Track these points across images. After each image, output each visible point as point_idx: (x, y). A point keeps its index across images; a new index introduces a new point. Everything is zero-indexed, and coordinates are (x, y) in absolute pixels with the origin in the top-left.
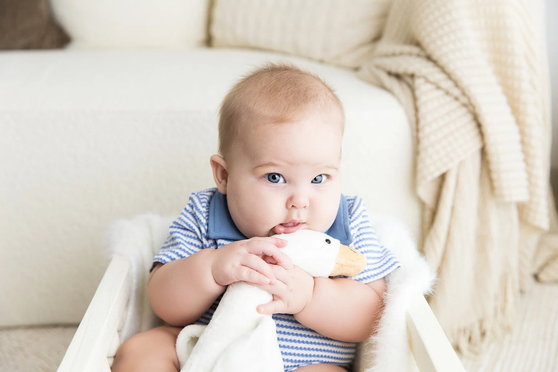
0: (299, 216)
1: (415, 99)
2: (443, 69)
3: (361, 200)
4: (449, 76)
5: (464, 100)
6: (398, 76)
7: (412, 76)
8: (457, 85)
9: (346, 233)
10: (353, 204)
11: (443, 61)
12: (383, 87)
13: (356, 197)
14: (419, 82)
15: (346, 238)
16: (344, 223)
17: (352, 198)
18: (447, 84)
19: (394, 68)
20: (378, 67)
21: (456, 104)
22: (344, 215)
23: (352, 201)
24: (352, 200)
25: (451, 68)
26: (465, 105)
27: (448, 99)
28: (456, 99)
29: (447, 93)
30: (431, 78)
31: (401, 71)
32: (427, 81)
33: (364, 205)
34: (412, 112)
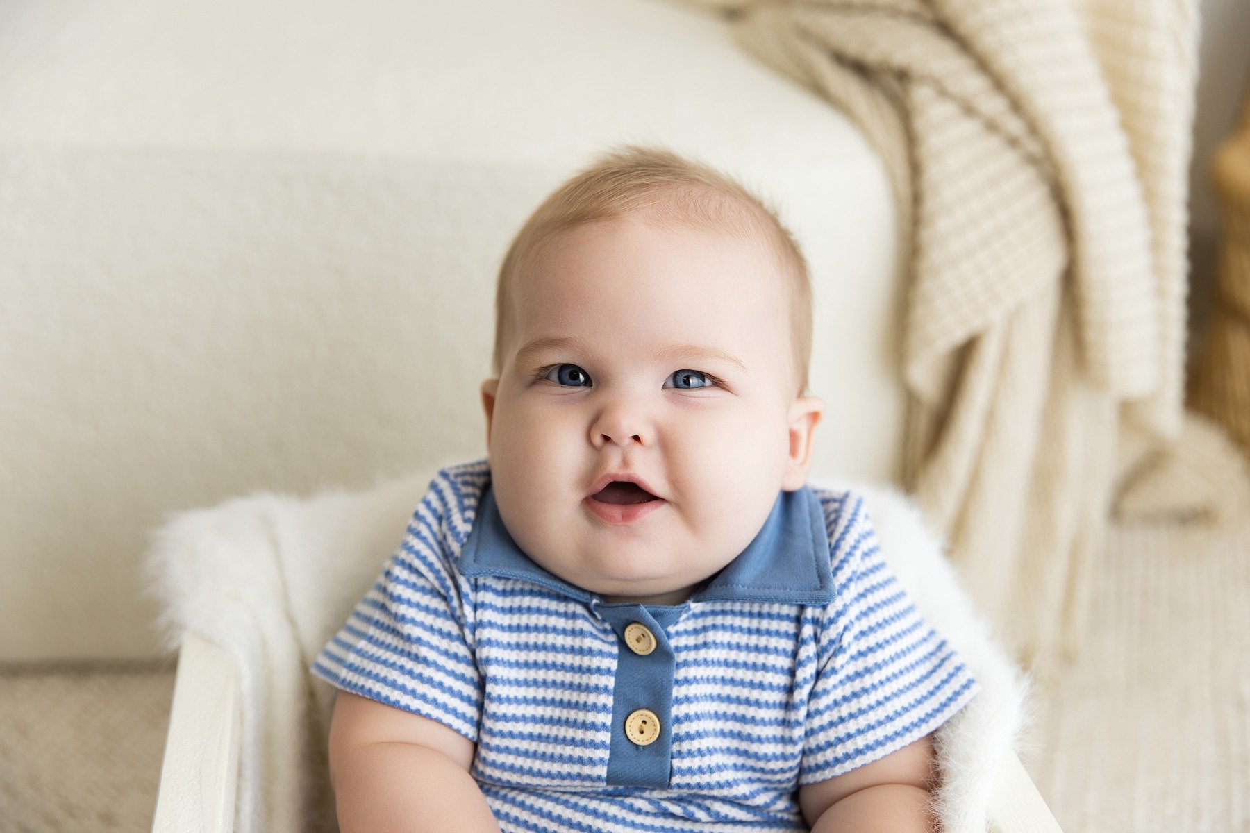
0: (625, 463)
1: (911, 139)
2: (983, 65)
3: (859, 503)
4: (999, 84)
5: (1033, 147)
6: (861, 69)
7: (903, 76)
8: (1017, 105)
9: (819, 576)
10: (838, 512)
11: (987, 42)
12: (819, 91)
13: (847, 495)
14: (921, 95)
15: (819, 586)
16: (815, 554)
17: (836, 495)
18: (993, 105)
19: (853, 47)
20: (805, 34)
21: (1009, 158)
22: (814, 536)
23: (836, 505)
24: (835, 501)
25: (1006, 62)
26: (1031, 160)
27: (993, 142)
28: (1013, 142)
29: (991, 126)
30: (953, 86)
31: (872, 55)
32: (943, 93)
33: (867, 517)
34: (902, 171)
